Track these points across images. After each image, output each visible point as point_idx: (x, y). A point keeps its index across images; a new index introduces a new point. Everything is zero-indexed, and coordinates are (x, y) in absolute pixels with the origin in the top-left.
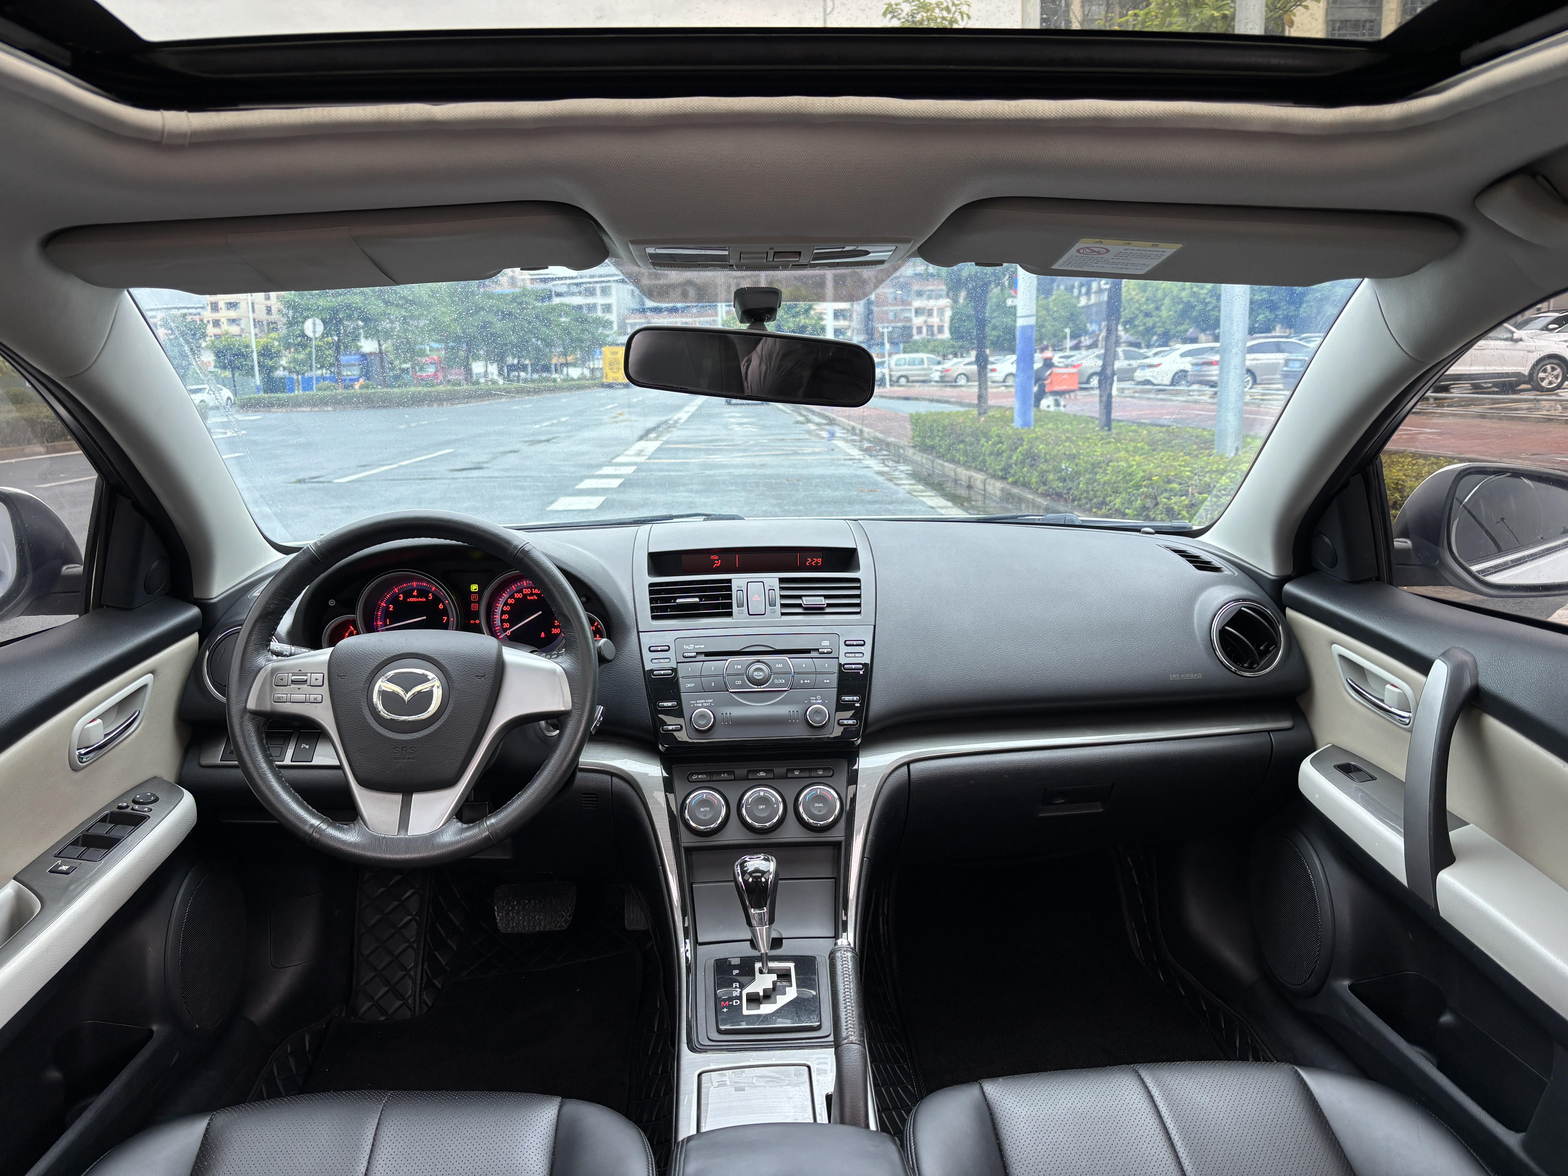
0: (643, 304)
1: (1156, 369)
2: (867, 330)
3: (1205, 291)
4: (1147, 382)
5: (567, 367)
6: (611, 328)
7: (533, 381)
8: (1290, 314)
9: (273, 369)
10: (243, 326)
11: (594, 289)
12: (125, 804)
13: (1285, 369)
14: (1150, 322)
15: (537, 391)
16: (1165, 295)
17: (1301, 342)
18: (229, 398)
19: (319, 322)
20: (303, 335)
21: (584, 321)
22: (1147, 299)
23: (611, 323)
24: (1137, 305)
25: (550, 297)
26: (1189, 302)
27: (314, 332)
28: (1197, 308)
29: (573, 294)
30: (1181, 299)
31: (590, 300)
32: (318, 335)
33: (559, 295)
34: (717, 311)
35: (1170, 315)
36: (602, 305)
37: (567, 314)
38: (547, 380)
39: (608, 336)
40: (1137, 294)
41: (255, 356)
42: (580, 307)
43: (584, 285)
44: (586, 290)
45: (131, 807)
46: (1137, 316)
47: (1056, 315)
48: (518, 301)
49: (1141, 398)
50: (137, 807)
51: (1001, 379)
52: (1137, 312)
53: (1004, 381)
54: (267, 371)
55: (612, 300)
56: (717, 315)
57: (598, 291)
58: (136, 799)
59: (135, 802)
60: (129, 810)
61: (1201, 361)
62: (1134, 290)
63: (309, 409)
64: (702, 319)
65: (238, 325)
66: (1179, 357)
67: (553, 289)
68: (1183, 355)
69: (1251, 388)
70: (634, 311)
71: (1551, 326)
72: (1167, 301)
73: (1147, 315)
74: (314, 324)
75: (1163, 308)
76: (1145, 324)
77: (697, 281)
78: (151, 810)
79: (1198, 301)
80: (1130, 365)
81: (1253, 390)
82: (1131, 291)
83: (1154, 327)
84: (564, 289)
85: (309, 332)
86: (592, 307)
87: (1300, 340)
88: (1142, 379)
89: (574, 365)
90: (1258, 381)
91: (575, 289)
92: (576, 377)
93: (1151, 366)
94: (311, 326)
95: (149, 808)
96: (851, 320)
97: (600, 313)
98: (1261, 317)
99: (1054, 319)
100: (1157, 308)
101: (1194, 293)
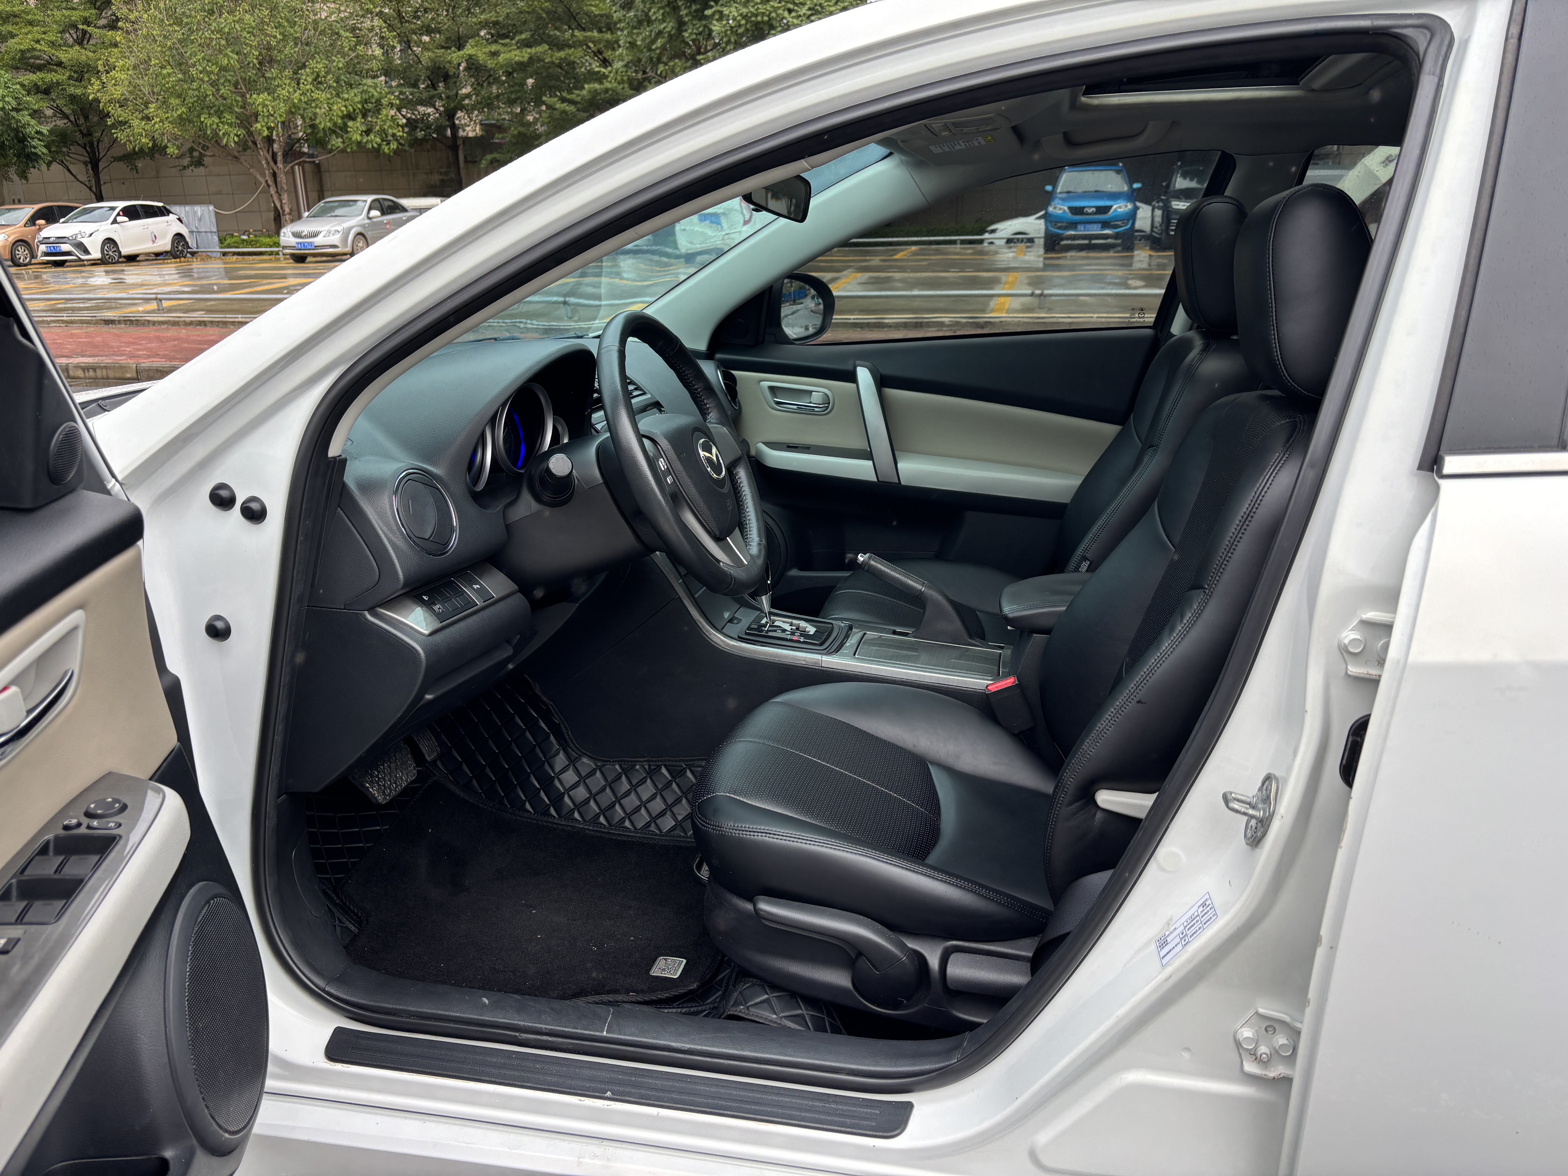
12: (74, 821)
45: (84, 825)
50: (95, 823)
58: (91, 811)
59: (89, 815)
60: (83, 830)
78: (120, 825)
95: (116, 823)
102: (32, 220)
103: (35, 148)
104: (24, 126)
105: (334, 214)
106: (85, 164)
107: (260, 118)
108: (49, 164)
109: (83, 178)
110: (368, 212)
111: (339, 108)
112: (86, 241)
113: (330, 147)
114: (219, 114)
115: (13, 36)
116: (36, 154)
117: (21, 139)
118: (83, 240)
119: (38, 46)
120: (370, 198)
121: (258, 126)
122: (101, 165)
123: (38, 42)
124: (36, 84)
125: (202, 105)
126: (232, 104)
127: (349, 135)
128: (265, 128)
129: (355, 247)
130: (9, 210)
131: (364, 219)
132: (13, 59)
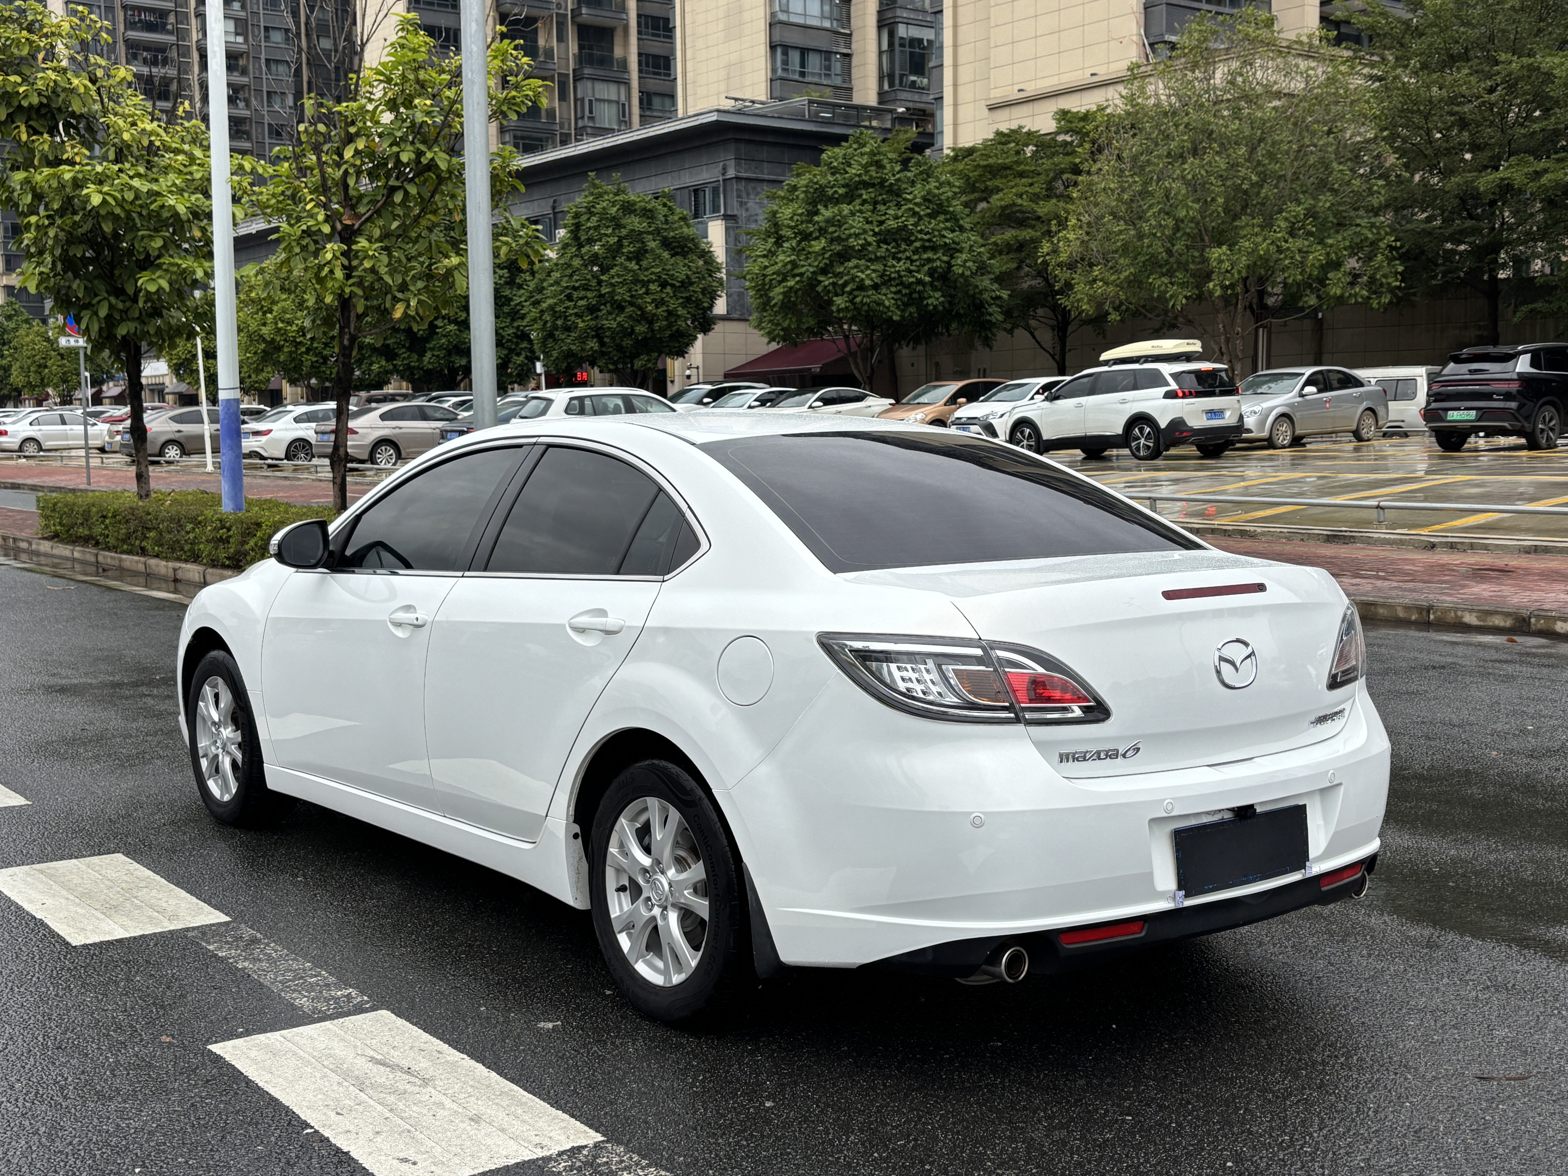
1: (264, 439)
3: (295, 328)
4: (254, 454)
17: (432, 404)
26: (272, 341)
28: (286, 350)
51: (16, 447)
53: (21, 449)
66: (292, 421)
68: (297, 420)
71: (706, 400)
79: (285, 340)
87: (429, 401)
88: (249, 451)
90: (403, 455)
93: (259, 433)
98: (375, 367)
101: (280, 329)
102: (953, 400)
103: (991, 315)
104: (981, 292)
105: (1259, 391)
106: (1053, 328)
107: (1214, 276)
108: (1010, 332)
109: (1048, 345)
110: (1302, 389)
111: (1317, 255)
112: (996, 423)
113: (1300, 304)
114: (1170, 273)
115: (998, 190)
116: (990, 321)
117: (978, 306)
118: (992, 421)
119: (1019, 201)
120: (1308, 371)
121: (1211, 285)
122: (1070, 329)
123: (1020, 196)
124: (1008, 244)
125: (1154, 264)
126: (1187, 261)
127: (1327, 289)
128: (1218, 288)
129: (1275, 432)
130: (936, 387)
131: (1294, 397)
132: (994, 216)
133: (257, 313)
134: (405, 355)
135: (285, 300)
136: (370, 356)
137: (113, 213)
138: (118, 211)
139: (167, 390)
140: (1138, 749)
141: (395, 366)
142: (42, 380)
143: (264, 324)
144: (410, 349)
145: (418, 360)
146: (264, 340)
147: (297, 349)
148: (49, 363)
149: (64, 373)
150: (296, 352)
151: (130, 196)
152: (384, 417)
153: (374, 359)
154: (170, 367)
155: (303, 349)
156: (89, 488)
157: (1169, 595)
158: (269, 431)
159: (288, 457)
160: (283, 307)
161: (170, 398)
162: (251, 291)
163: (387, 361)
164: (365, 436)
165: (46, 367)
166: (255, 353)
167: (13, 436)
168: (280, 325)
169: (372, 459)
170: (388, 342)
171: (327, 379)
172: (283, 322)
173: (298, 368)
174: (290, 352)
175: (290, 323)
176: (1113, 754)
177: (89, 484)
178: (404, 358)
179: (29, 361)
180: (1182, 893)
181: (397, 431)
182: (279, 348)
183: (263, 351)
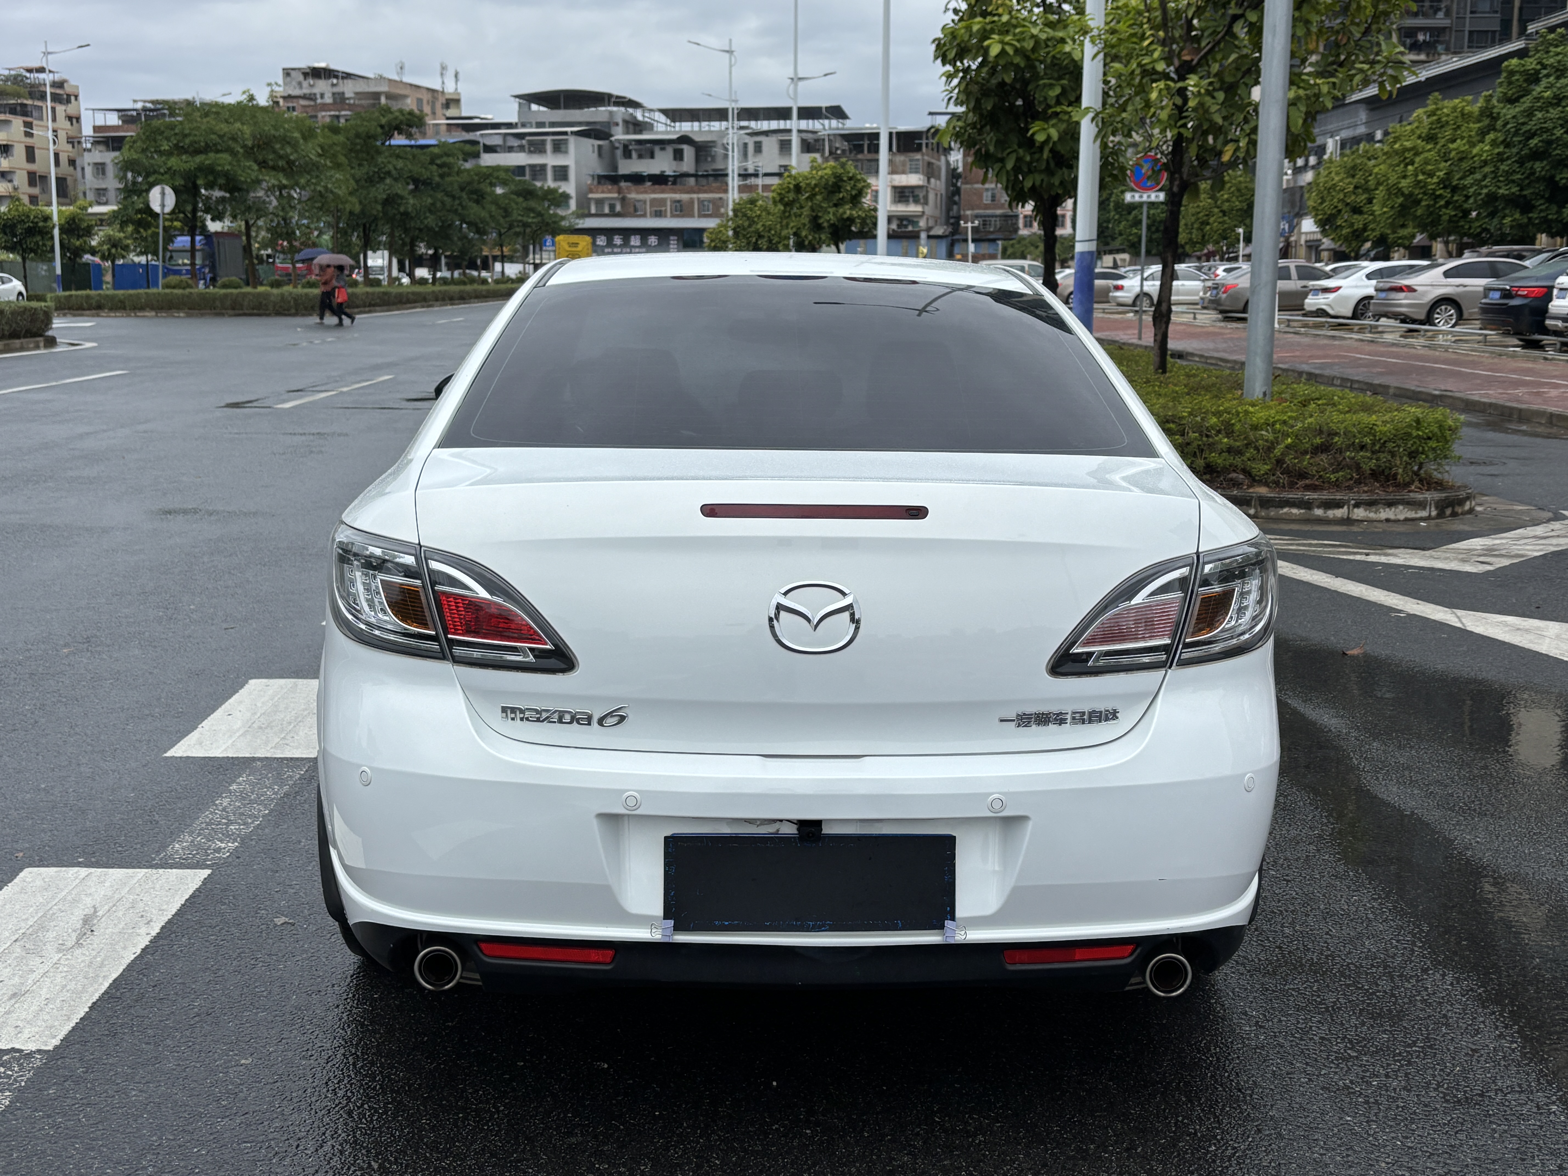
0: (615, 168)
1: (1332, 296)
2: (948, 217)
3: (1435, 180)
4: (1321, 313)
5: (503, 262)
6: (568, 206)
7: (453, 281)
8: (1550, 217)
9: (78, 252)
10: (16, 183)
11: (543, 143)
13: (1484, 301)
14: (1359, 221)
15: (463, 298)
16: (1379, 184)
18: (20, 294)
19: (169, 191)
20: (148, 210)
21: (528, 193)
22: (1356, 187)
23: (566, 197)
24: (1341, 196)
25: (477, 156)
26: (1411, 194)
27: (163, 206)
28: (1424, 203)
29: (510, 149)
30: (1400, 190)
31: (536, 160)
32: (168, 210)
33: (490, 149)
34: (727, 184)
35: (1385, 213)
36: (554, 167)
37: (504, 183)
38: (472, 280)
39: (563, 218)
40: (1341, 181)
41: (56, 232)
42: (520, 170)
43: (528, 138)
44: (531, 143)
46: (1340, 211)
47: (1226, 206)
48: (438, 162)
49: (1306, 335)
51: (1130, 301)
52: (1340, 206)
53: (1134, 304)
54: (72, 255)
55: (568, 160)
56: (726, 191)
57: (549, 147)
61: (1388, 285)
62: (1337, 174)
63: (153, 313)
64: (703, 196)
65: (10, 181)
66: (1364, 277)
67: (481, 140)
68: (1369, 276)
69: (1453, 326)
70: (602, 179)
72: (1381, 193)
73: (1356, 210)
74: (163, 194)
75: (1375, 201)
76: (1352, 224)
77: (697, 138)
79: (1424, 193)
80: (1305, 287)
81: (1457, 329)
82: (1333, 175)
83: (1365, 229)
84: (497, 141)
85: (156, 207)
86: (539, 171)
88: (1314, 309)
89: (512, 260)
90: (1465, 316)
91: (515, 143)
92: (513, 276)
93: (1326, 290)
94: (159, 196)
96: (926, 203)
97: (550, 183)
99: (1224, 213)
100: (1370, 201)
101: (1420, 182)
133: (1398, 165)
134: (1543, 207)
135: (1429, 150)
136: (1504, 209)
137: (1012, 64)
138: (1017, 60)
139: (1322, 247)
140: (622, 719)
141: (1530, 219)
142: (1203, 236)
143: (1405, 177)
144: (1550, 200)
145: (1557, 212)
146: (1403, 194)
147: (1436, 203)
148: (1212, 220)
149: (1224, 230)
150: (1434, 205)
151: (1029, 45)
152: (1447, 274)
153: (1507, 211)
154: (1316, 222)
155: (1442, 203)
156: (1140, 343)
157: (710, 511)
158: (1338, 288)
159: (1354, 316)
160: (1426, 158)
161: (1325, 255)
162: (1395, 142)
163: (1522, 213)
164: (1424, 293)
165: (1208, 224)
166: (1392, 207)
167: (1129, 291)
168: (1421, 177)
169: (1429, 320)
170: (1525, 193)
171: (1465, 234)
172: (1424, 173)
173: (1436, 222)
174: (1428, 206)
175: (1431, 175)
176: (583, 720)
177: (1140, 338)
178: (1541, 211)
179: (1193, 219)
180: (671, 923)
181: (1461, 289)
182: (1418, 202)
183: (1401, 205)
